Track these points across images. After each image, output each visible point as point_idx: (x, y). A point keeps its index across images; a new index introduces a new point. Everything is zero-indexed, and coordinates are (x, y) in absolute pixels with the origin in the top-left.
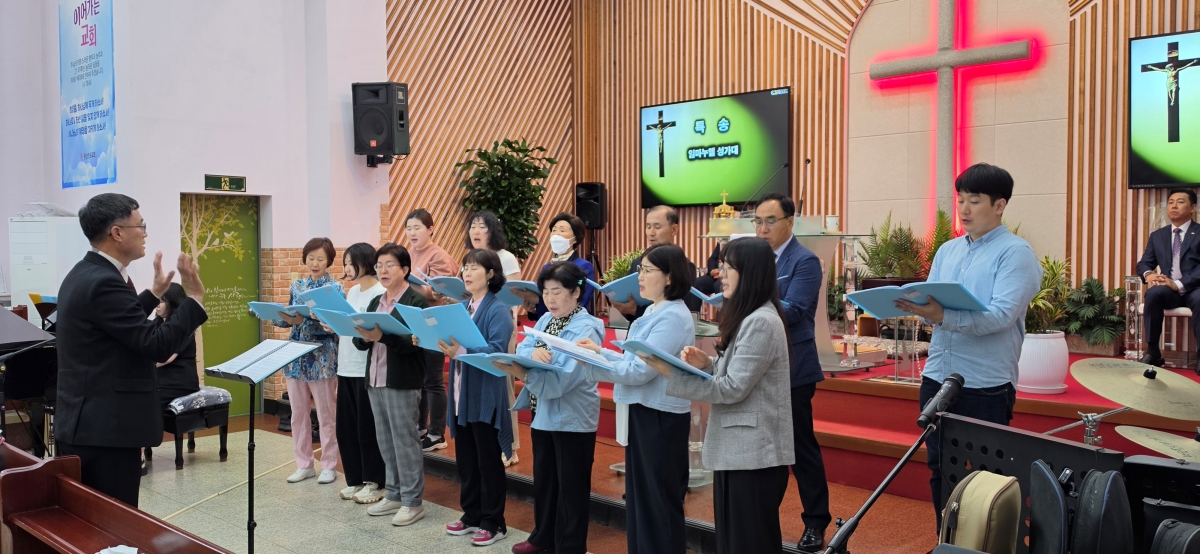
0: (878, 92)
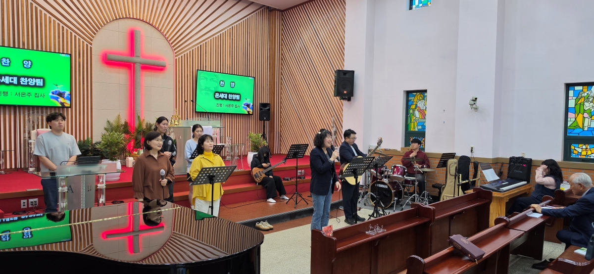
0: (106, 65)
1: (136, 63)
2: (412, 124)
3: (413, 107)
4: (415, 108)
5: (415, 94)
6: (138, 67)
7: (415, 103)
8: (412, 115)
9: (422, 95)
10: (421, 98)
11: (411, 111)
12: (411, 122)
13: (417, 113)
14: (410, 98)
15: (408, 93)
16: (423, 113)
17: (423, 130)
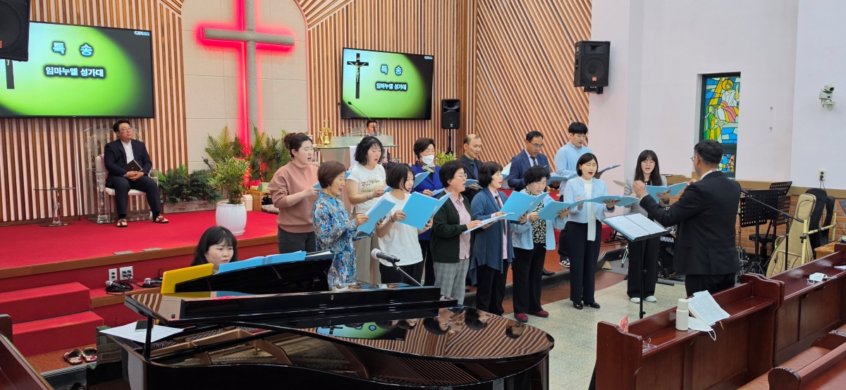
0: (202, 46)
1: (248, 41)
2: (712, 131)
3: (714, 102)
4: (718, 104)
5: (718, 79)
6: (251, 47)
7: (717, 95)
8: (711, 116)
9: (730, 81)
10: (728, 86)
11: (711, 109)
12: (709, 128)
13: (721, 113)
14: (708, 87)
15: (706, 78)
16: (732, 112)
17: (731, 142)
